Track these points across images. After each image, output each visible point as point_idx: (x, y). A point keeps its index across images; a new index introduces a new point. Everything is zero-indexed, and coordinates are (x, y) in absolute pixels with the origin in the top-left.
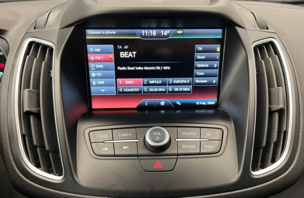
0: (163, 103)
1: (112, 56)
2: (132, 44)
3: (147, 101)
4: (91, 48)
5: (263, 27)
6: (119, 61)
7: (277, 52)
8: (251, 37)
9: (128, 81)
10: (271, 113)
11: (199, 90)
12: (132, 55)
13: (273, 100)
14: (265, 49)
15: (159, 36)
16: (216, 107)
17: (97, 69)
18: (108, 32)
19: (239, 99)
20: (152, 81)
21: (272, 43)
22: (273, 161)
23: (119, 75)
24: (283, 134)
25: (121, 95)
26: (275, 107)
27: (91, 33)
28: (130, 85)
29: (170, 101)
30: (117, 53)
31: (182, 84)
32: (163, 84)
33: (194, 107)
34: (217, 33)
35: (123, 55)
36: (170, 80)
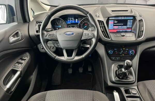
0: (121, 31)
1: (113, 22)
2: (117, 20)
3: (118, 30)
4: (110, 21)
5: (141, 16)
6: (114, 23)
7: (143, 21)
8: (138, 18)
9: (115, 27)
10: (141, 31)
11: (128, 28)
12: (117, 22)
13: (141, 29)
14: (141, 21)
15: (122, 19)
16: (131, 31)
17: (110, 25)
18: (113, 18)
19: (135, 30)
20: (120, 27)
21: (142, 19)
22: (141, 38)
23: (114, 25)
24: (142, 34)
25: (114, 29)
26: (141, 30)
27: (110, 18)
28: (116, 27)
29: (122, 30)
30: (114, 21)
31: (125, 27)
32: (122, 27)
33: (127, 31)
34: (132, 18)
35: (115, 22)
36: (123, 26)
